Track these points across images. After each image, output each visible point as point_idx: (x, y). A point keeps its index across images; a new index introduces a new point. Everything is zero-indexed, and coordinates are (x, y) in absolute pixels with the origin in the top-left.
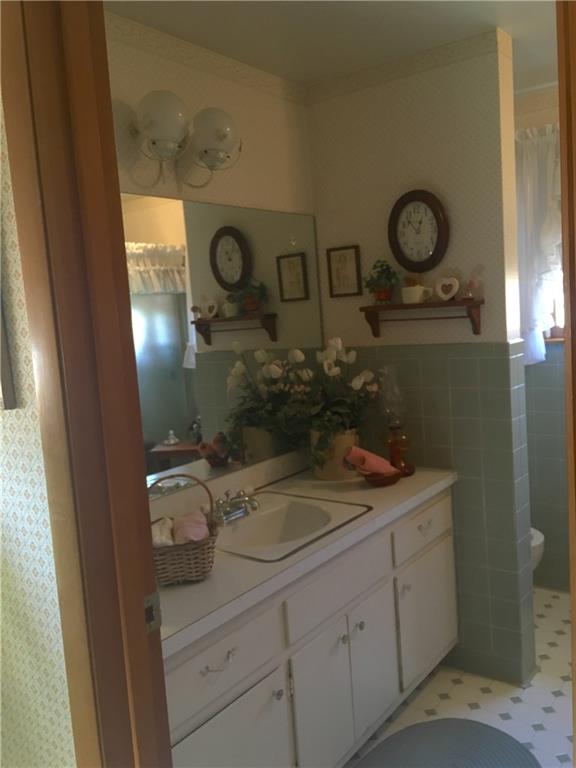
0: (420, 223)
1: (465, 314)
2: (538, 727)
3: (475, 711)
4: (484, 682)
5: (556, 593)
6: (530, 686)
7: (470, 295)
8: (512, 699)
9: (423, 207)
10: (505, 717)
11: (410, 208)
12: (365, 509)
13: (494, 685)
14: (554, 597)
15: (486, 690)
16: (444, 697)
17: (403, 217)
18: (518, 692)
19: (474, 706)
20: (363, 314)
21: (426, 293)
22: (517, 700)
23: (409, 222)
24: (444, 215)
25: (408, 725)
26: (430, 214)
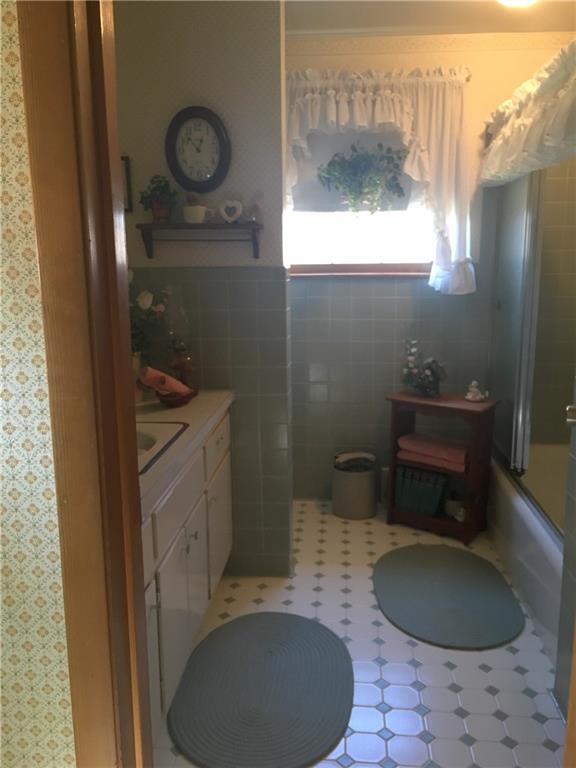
0: (201, 141)
1: (249, 237)
2: (317, 604)
3: (261, 605)
4: (260, 580)
5: (303, 502)
6: (295, 575)
7: (254, 219)
8: (287, 588)
9: (204, 125)
10: (287, 603)
11: (190, 124)
12: (181, 426)
13: (267, 581)
14: (303, 505)
15: (262, 587)
16: (230, 600)
17: (183, 132)
18: (288, 582)
19: (259, 601)
20: (140, 232)
21: (208, 214)
22: (290, 588)
23: (189, 139)
24: (227, 137)
25: (211, 630)
26: (212, 133)
